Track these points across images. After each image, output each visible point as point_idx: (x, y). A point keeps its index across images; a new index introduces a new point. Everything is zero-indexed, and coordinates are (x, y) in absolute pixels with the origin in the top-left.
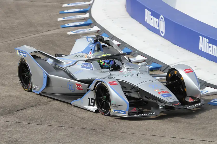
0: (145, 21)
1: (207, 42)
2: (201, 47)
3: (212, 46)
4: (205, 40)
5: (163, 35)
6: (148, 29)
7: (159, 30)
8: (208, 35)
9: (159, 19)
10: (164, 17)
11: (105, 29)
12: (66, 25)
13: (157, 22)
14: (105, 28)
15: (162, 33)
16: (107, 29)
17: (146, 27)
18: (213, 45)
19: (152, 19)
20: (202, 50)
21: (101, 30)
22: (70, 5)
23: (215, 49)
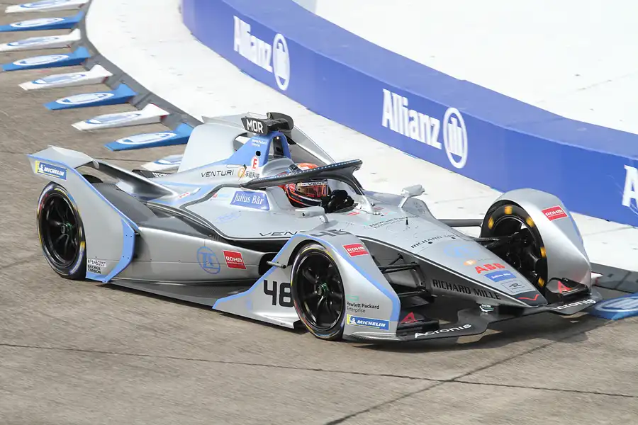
0: (236, 49)
1: (404, 106)
2: (388, 121)
3: (419, 117)
4: (398, 100)
5: (284, 87)
6: (242, 71)
7: (273, 74)
8: (407, 88)
9: (272, 44)
10: (286, 39)
11: (125, 74)
12: (17, 63)
13: (266, 52)
14: (125, 70)
15: (282, 81)
16: (130, 74)
17: (237, 66)
18: (421, 115)
19: (252, 44)
20: (392, 128)
21: (114, 75)
22: (28, 7)
23: (425, 125)
